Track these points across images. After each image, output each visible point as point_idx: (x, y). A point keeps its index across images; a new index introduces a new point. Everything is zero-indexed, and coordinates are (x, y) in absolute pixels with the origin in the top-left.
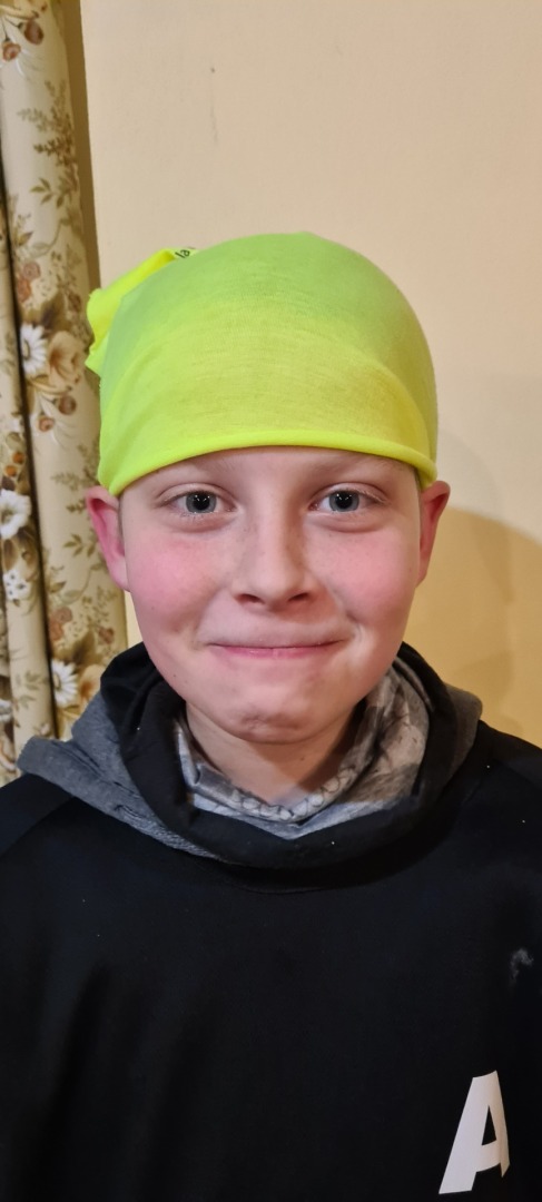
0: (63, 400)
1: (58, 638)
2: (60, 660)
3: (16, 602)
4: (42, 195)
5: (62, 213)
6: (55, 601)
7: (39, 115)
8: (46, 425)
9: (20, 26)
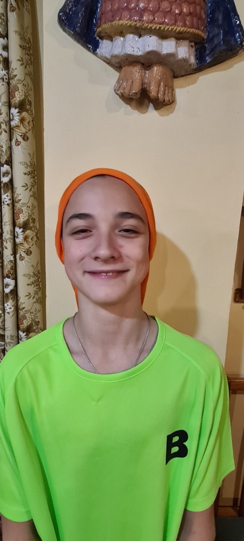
0: (27, 251)
1: (21, 324)
2: (22, 331)
3: (8, 313)
4: (25, 188)
5: (31, 193)
6: (21, 313)
7: (26, 163)
8: (22, 259)
9: (21, 136)
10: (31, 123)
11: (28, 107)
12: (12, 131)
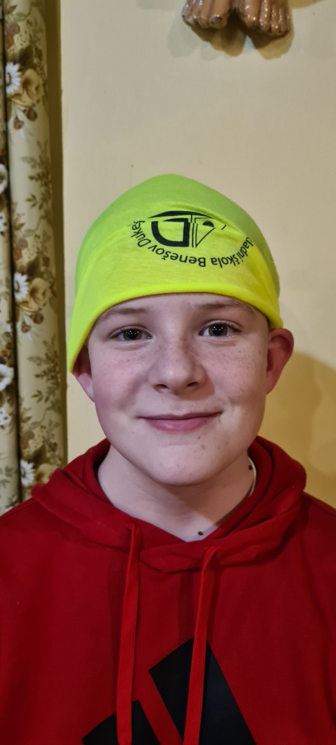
0: (36, 316)
1: (25, 448)
2: (26, 460)
3: (2, 427)
4: (31, 203)
5: (42, 213)
6: (25, 427)
7: (32, 159)
9: (24, 112)
10: (41, 89)
11: (36, 61)
12: (9, 103)
